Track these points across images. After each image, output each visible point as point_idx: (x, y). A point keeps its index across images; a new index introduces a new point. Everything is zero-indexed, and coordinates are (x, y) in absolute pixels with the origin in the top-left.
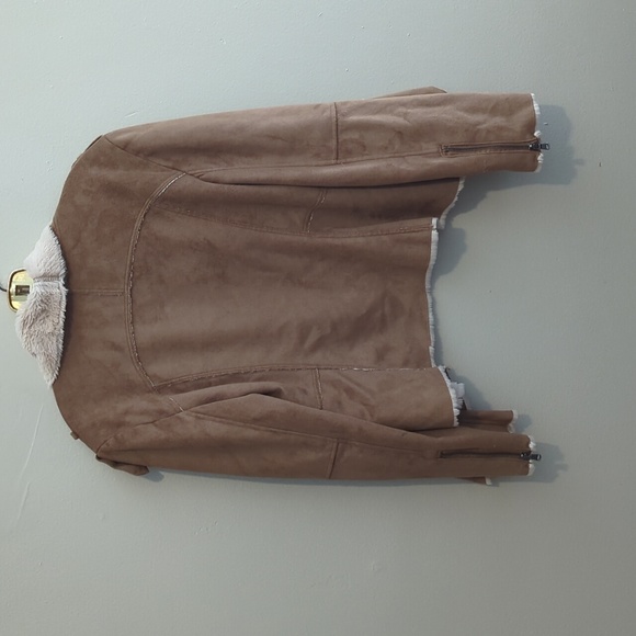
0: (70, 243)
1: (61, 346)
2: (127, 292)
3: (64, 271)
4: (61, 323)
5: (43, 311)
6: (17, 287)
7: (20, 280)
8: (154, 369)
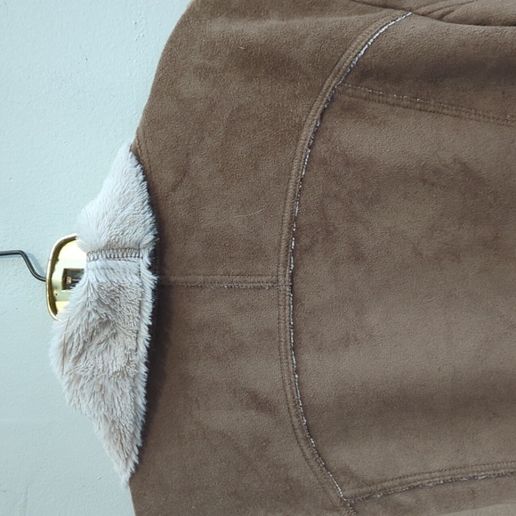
0: (166, 177)
1: (141, 401)
2: (284, 281)
3: (150, 237)
4: (143, 350)
5: (104, 323)
6: (66, 272)
7: (72, 257)
8: (344, 455)
